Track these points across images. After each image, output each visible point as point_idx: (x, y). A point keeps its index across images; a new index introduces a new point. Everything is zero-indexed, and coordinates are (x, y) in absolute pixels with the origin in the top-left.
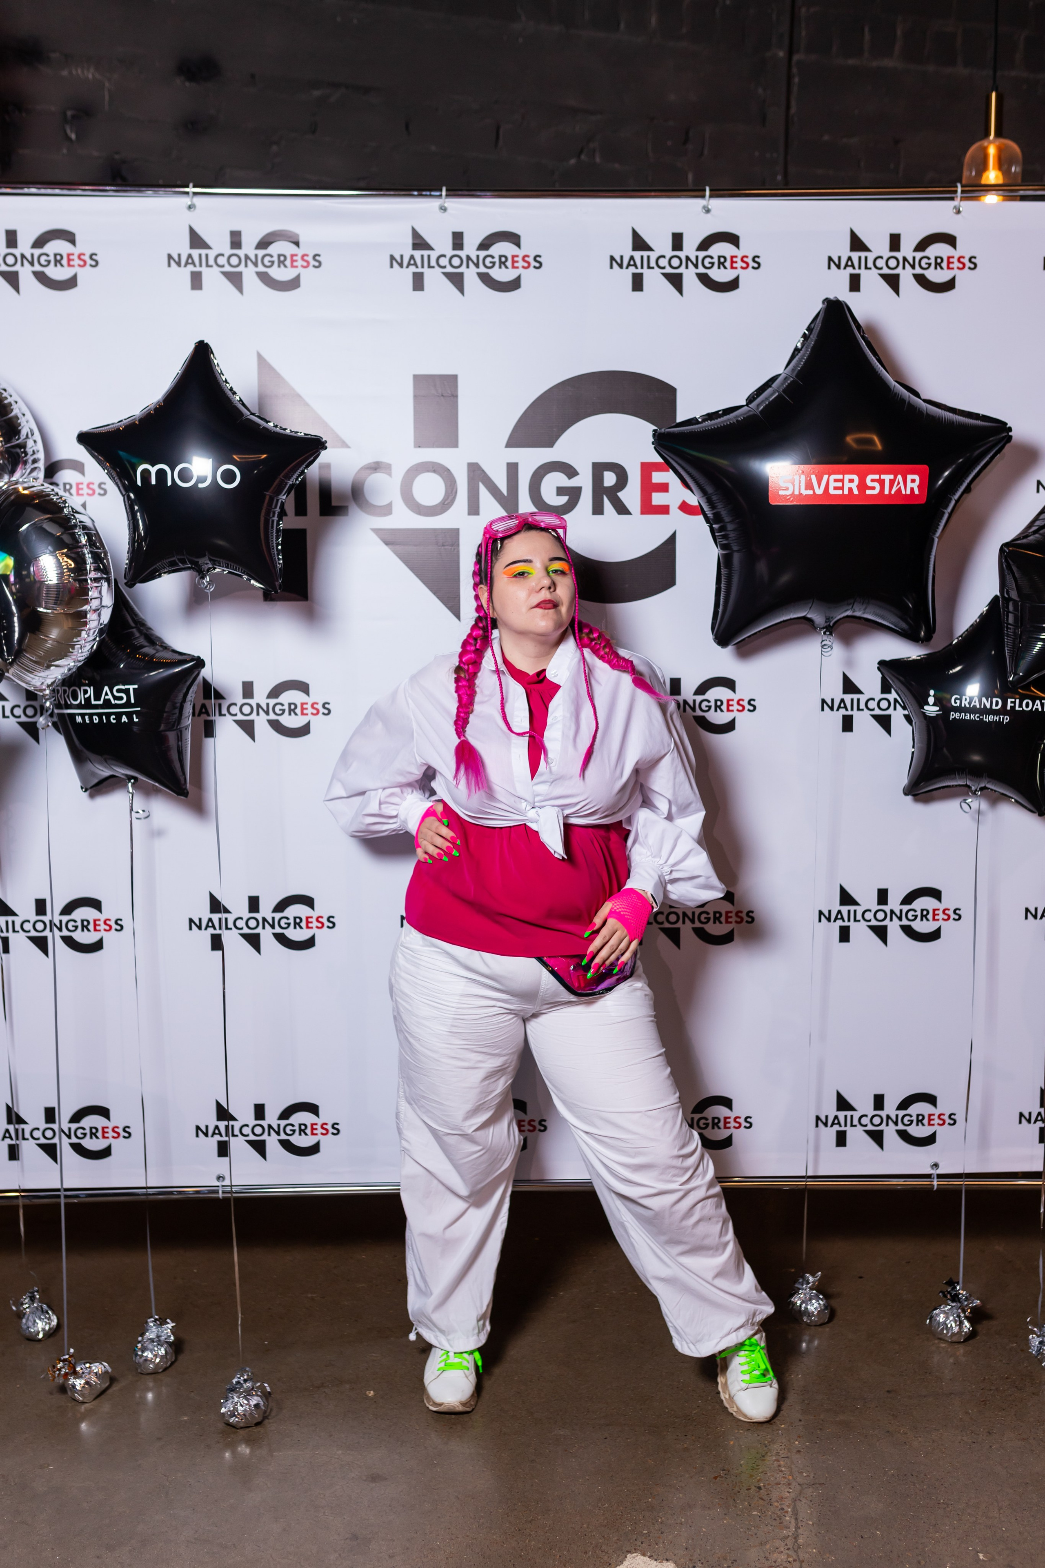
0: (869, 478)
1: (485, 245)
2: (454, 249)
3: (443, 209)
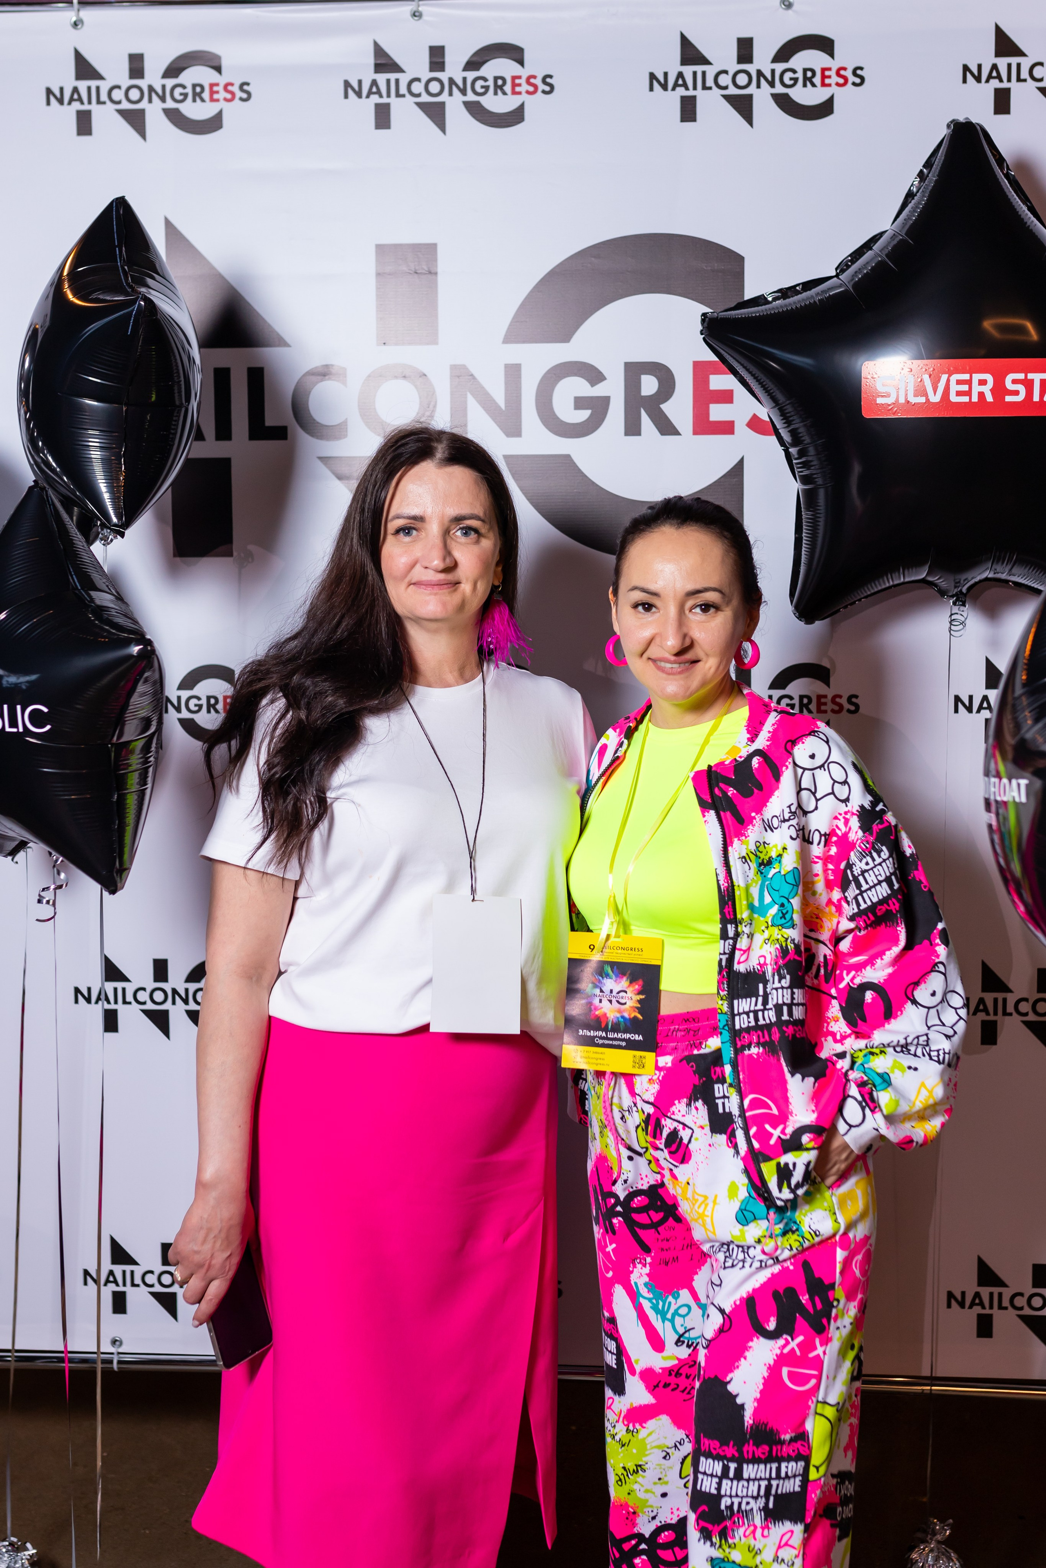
0: (1010, 377)
1: (473, 64)
2: (432, 70)
3: (417, 15)
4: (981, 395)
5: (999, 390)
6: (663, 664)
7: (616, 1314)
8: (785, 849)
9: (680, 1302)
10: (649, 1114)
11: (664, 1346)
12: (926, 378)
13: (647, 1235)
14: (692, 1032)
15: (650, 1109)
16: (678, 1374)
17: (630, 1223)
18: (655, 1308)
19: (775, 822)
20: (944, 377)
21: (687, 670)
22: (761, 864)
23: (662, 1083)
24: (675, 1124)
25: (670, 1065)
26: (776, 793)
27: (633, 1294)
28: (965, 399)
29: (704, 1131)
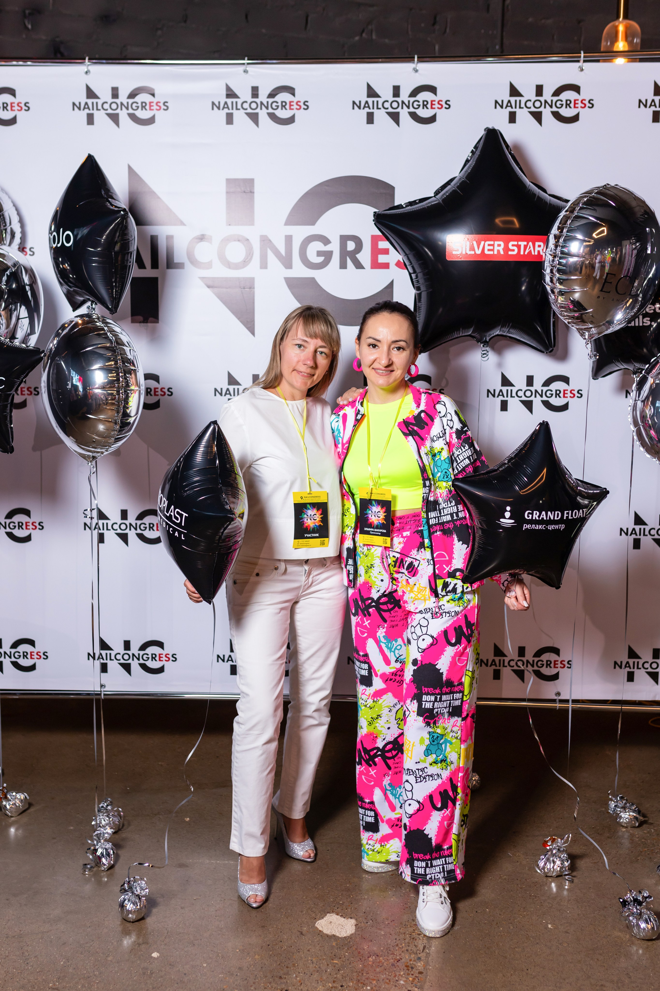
0: (510, 243)
4: (498, 251)
5: (506, 249)
6: (379, 371)
7: (368, 652)
8: (442, 449)
9: (398, 643)
10: (397, 557)
11: (390, 663)
12: (475, 243)
13: (386, 615)
14: (417, 521)
15: (398, 555)
16: (396, 675)
17: (379, 610)
18: (387, 647)
19: (435, 439)
20: (483, 243)
21: (389, 374)
22: (433, 456)
23: (405, 543)
24: (412, 560)
25: (409, 535)
26: (433, 426)
27: (377, 642)
28: (491, 253)
29: (424, 561)
